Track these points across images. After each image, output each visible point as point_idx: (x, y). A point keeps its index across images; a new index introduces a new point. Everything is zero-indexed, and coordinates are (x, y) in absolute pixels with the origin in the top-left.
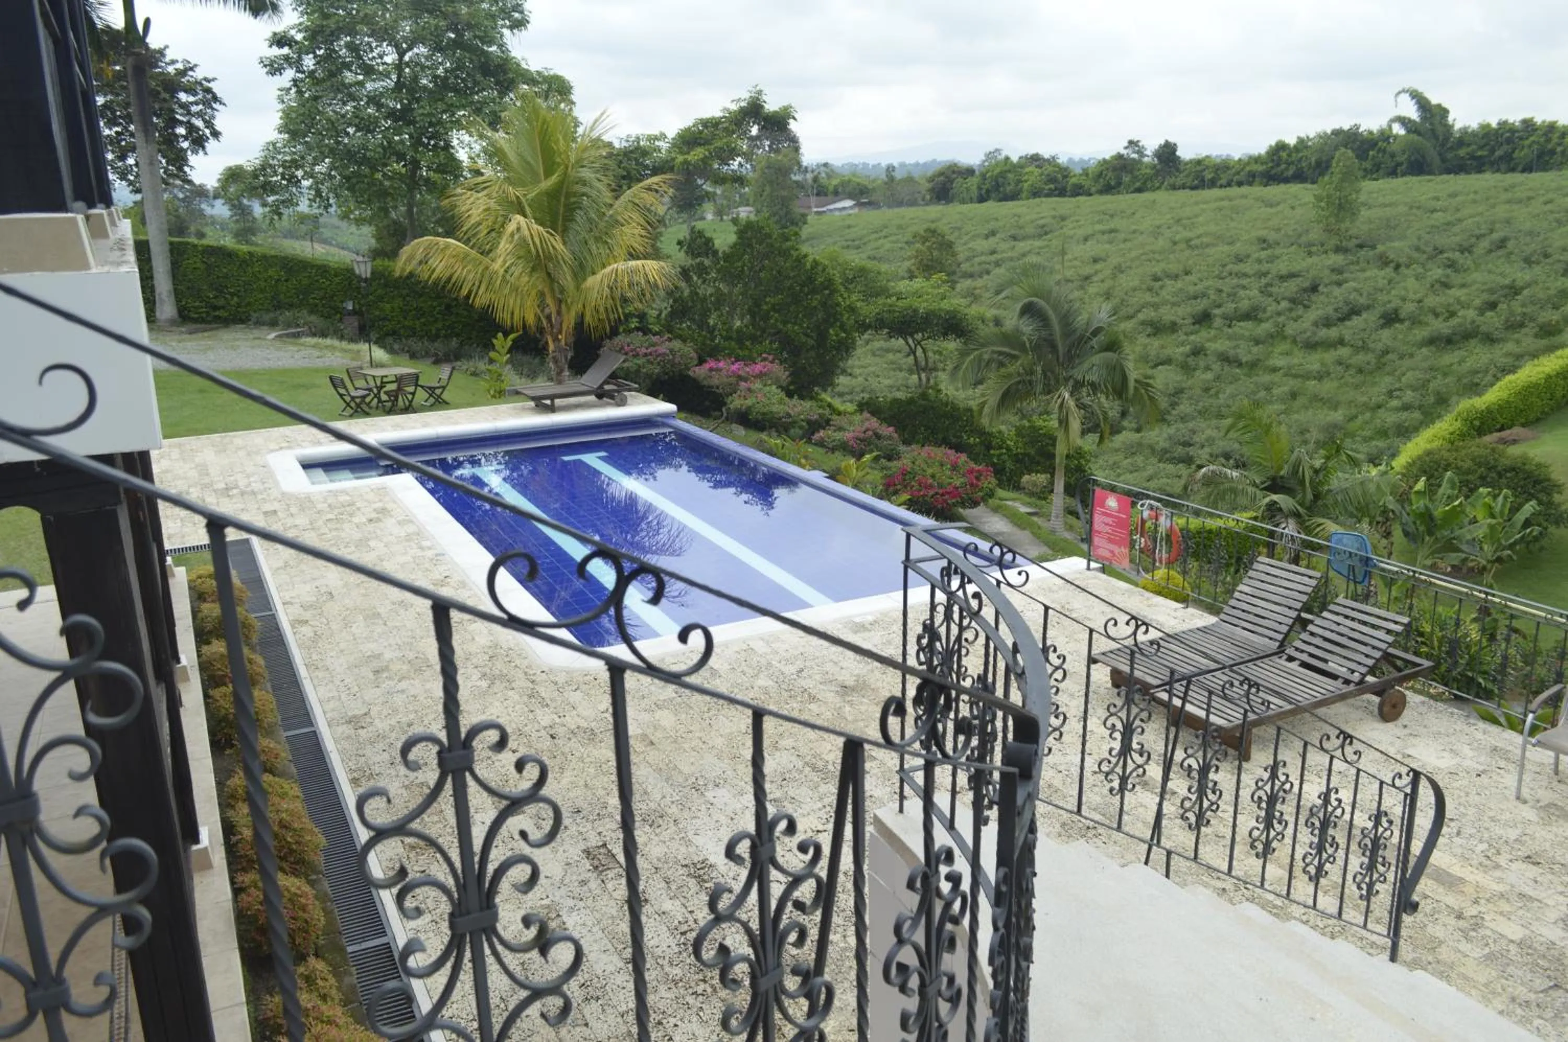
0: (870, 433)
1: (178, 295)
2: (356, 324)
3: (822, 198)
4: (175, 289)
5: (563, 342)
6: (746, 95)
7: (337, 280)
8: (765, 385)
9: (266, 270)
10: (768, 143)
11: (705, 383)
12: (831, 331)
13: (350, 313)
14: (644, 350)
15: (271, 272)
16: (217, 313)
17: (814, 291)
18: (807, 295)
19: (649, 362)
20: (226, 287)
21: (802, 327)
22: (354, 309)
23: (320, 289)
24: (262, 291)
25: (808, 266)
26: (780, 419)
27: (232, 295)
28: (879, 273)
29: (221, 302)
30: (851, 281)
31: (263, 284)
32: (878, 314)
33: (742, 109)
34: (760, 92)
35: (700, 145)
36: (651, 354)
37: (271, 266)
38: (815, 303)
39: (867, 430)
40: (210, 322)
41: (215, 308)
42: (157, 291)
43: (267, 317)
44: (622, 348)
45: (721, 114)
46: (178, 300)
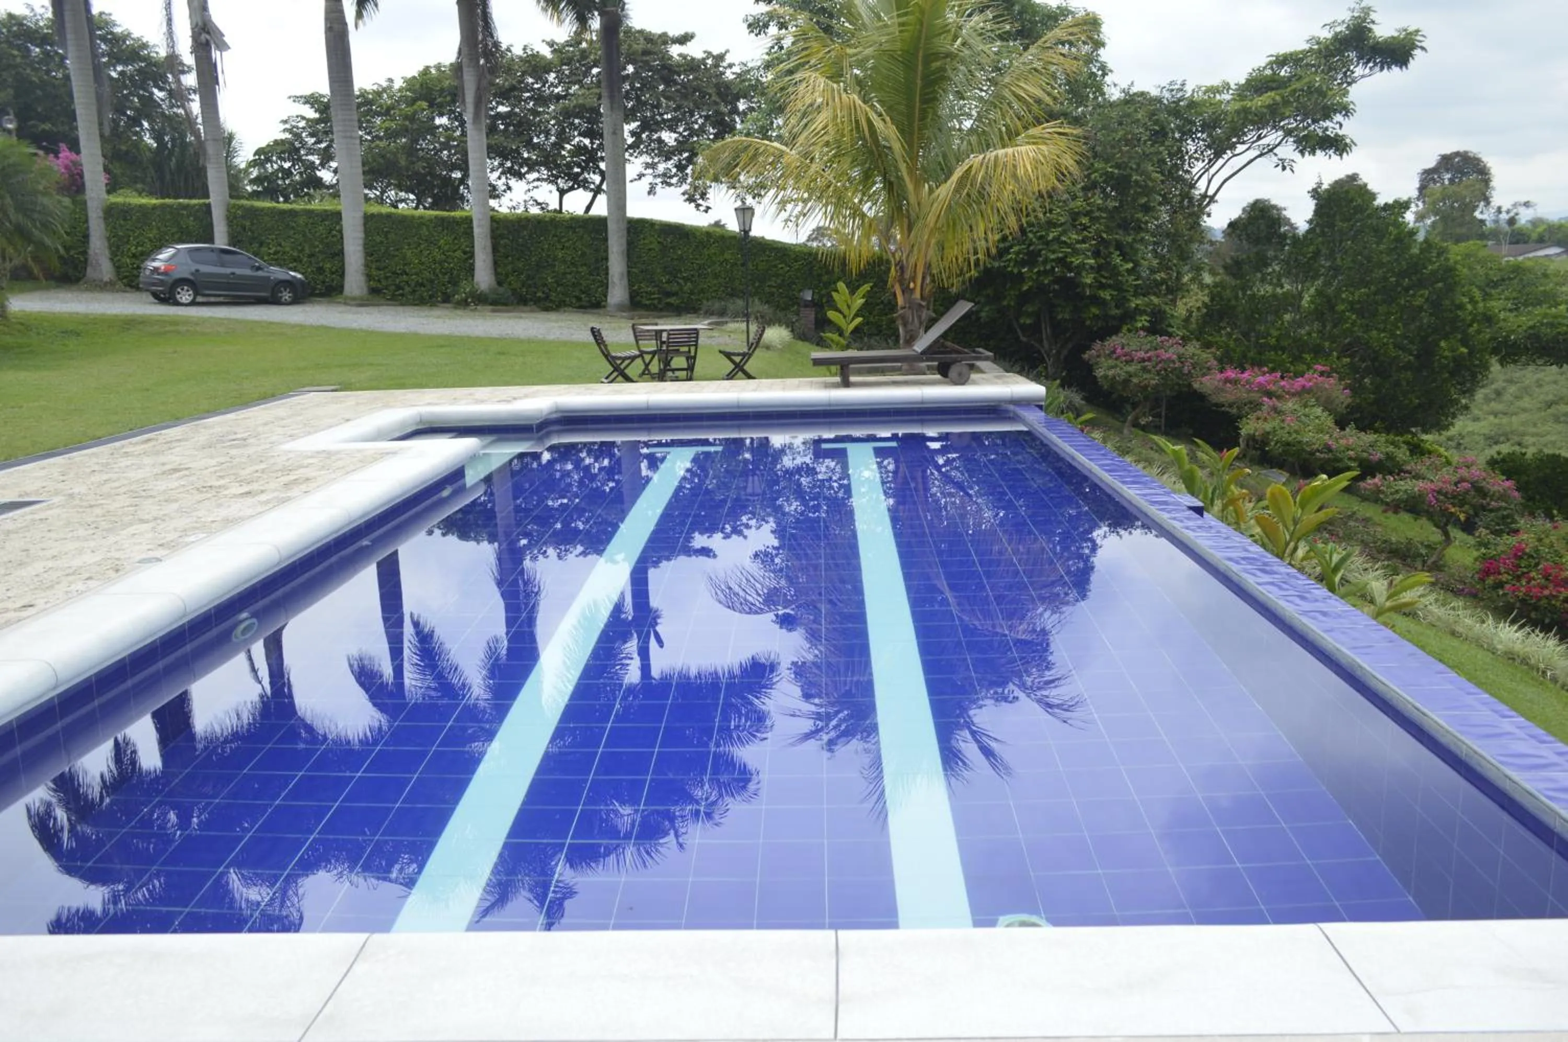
0: (1466, 485)
1: (632, 278)
2: (813, 316)
3: (1520, 247)
4: (629, 272)
5: (917, 295)
6: (1346, 16)
7: (796, 265)
8: (1305, 406)
9: (722, 253)
10: (1448, 176)
11: (1215, 399)
12: (1443, 344)
13: (807, 305)
14: (1142, 354)
15: (727, 256)
16: (668, 300)
17: (1421, 284)
18: (1407, 290)
19: (1144, 369)
20: (680, 271)
21: (1393, 335)
22: (813, 299)
23: (777, 275)
24: (716, 276)
25: (1415, 251)
26: (1312, 453)
27: (686, 279)
28: (1545, 275)
29: (674, 288)
30: (1495, 285)
31: (717, 268)
32: (1531, 328)
33: (1336, 36)
34: (1367, 11)
35: (1272, 89)
36: (1149, 359)
37: (728, 248)
38: (1419, 301)
39: (1462, 480)
40: (661, 310)
41: (669, 294)
42: (611, 272)
43: (717, 305)
44: (1114, 352)
45: (1306, 47)
46: (631, 284)
